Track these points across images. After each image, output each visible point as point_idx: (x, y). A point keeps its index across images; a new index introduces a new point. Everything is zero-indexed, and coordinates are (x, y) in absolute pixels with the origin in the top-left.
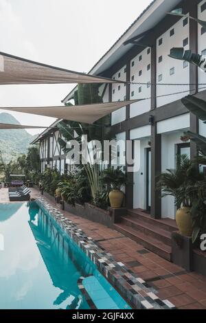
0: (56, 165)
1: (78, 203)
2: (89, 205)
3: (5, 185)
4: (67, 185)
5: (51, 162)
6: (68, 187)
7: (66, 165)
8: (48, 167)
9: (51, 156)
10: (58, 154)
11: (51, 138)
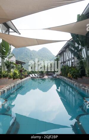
0: (67, 64)
1: (79, 77)
2: (85, 77)
3: (46, 75)
4: (73, 70)
5: (65, 63)
6: (74, 71)
7: (72, 63)
8: (64, 65)
9: (65, 61)
10: (68, 59)
11: (65, 53)
